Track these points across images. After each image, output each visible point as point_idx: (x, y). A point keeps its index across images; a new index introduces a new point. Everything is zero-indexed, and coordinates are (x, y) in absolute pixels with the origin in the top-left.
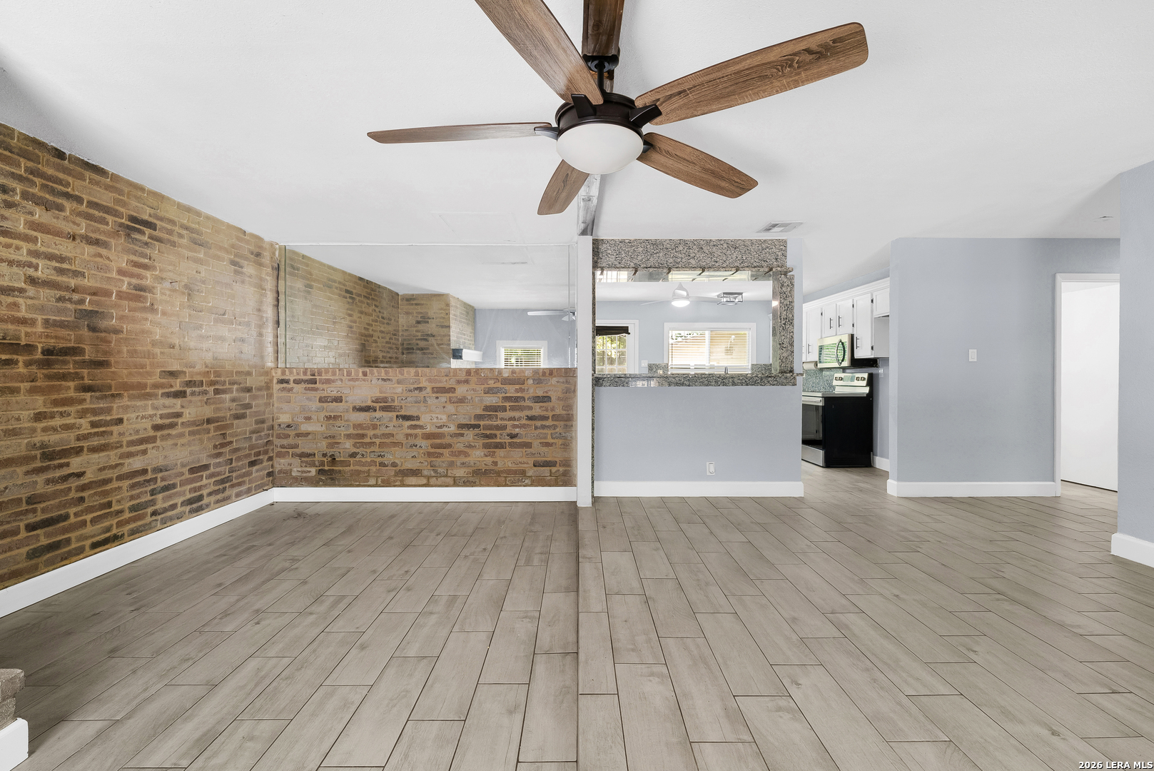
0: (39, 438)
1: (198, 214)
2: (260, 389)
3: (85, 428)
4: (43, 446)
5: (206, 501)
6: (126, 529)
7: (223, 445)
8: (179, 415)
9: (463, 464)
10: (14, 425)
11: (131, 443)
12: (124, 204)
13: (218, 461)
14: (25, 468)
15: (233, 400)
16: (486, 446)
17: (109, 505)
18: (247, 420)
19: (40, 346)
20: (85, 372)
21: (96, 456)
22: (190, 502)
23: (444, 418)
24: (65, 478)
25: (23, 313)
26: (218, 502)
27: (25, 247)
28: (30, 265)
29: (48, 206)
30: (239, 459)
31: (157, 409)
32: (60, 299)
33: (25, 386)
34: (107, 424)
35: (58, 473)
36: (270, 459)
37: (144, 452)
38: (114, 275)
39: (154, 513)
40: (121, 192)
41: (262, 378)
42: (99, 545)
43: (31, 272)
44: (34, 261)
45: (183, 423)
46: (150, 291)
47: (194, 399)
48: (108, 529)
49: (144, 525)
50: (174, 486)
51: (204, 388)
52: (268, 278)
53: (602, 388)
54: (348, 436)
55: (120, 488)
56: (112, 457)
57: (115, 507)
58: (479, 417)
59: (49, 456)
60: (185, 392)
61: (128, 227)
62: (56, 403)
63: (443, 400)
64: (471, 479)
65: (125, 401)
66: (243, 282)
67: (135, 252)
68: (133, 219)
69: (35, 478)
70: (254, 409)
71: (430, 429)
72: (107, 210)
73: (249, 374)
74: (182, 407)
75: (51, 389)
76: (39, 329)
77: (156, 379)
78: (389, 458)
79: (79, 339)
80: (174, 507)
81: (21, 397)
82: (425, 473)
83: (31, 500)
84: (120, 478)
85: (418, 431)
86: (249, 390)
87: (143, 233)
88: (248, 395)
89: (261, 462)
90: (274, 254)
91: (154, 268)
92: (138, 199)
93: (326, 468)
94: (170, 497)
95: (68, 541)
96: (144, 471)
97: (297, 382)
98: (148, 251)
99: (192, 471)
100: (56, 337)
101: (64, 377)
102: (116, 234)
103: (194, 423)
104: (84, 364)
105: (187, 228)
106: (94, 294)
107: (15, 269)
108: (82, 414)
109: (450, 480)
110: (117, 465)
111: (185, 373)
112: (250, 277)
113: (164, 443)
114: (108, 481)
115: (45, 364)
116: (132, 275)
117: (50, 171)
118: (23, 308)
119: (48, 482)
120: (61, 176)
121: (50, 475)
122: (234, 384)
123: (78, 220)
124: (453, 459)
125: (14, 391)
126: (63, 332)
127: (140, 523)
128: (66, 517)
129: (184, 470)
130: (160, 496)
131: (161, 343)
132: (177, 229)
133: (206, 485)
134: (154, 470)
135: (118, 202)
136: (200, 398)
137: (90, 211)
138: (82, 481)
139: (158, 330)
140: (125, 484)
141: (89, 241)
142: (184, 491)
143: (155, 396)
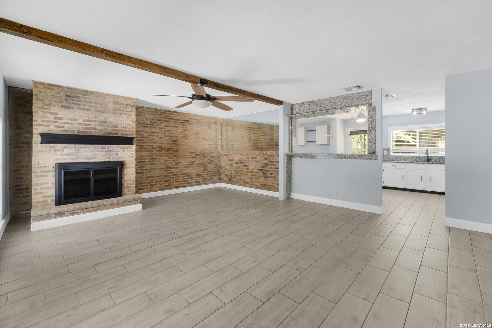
0: (166, 165)
1: (199, 116)
2: (216, 157)
3: (174, 164)
4: (167, 166)
5: (200, 183)
6: (182, 185)
7: (205, 170)
8: (194, 162)
9: (258, 182)
10: (162, 162)
11: (183, 167)
13: (204, 174)
14: (164, 170)
15: (208, 159)
16: (264, 177)
17: (178, 179)
18: (212, 164)
19: (166, 148)
20: (174, 153)
21: (176, 169)
22: (196, 182)
23: (254, 166)
24: (170, 173)
25: (164, 142)
26: (204, 183)
27: (164, 130)
28: (165, 133)
29: (167, 122)
30: (210, 174)
31: (188, 160)
32: (170, 139)
33: (164, 155)
34: (178, 163)
35: (169, 172)
36: (220, 175)
37: (186, 170)
38: (180, 133)
39: (188, 183)
40: (181, 115)
41: (217, 154)
42: (177, 187)
43: (165, 134)
44: (165, 132)
46: (187, 135)
47: (197, 158)
48: (178, 184)
49: (186, 185)
50: (192, 178)
51: (200, 156)
52: (219, 128)
53: (294, 159)
54: (234, 170)
55: (180, 176)
56: (179, 170)
57: (180, 180)
58: (262, 167)
59: (168, 168)
60: (195, 157)
62: (169, 158)
63: (254, 161)
64: (261, 187)
65: (182, 158)
66: (211, 130)
67: (184, 127)
68: (184, 120)
69: (165, 172)
70: (214, 162)
71: (251, 170)
72: (178, 120)
73: (213, 153)
75: (168, 156)
76: (166, 145)
77: (188, 154)
78: (242, 178)
79: (173, 146)
80: (192, 183)
81: (163, 157)
82: (250, 183)
83: (165, 176)
84: (181, 174)
85: (248, 170)
86: (213, 157)
87: (186, 123)
88: (212, 158)
89: (217, 175)
90: (221, 121)
91: (188, 130)
92: (184, 116)
93: (230, 179)
94: (192, 180)
95: (171, 185)
96: (186, 174)
97: (225, 155)
98: (187, 127)
99: (197, 175)
100: (169, 146)
101: (170, 154)
102: (180, 124)
103: (197, 164)
104: (174, 151)
105: (196, 120)
106: (176, 137)
107: (162, 134)
108: (173, 161)
109: (255, 186)
110: (180, 172)
111: (195, 153)
112: (213, 128)
113: (190, 168)
114: (178, 175)
115: (167, 151)
116: (183, 132)
117: (168, 115)
118: (164, 141)
119: (167, 173)
120: (170, 115)
122: (208, 155)
123: (173, 123)
124: (256, 180)
125: (162, 156)
126: (170, 145)
127: (185, 185)
128: (170, 180)
129: (195, 175)
130: (189, 180)
131: (190, 146)
132: (194, 120)
133: (201, 179)
134: (188, 174)
135: (180, 118)
136: (199, 158)
137: (175, 121)
138: (173, 174)
139: (189, 143)
140: (182, 176)
141: (175, 127)
142: (195, 179)
143: (188, 158)
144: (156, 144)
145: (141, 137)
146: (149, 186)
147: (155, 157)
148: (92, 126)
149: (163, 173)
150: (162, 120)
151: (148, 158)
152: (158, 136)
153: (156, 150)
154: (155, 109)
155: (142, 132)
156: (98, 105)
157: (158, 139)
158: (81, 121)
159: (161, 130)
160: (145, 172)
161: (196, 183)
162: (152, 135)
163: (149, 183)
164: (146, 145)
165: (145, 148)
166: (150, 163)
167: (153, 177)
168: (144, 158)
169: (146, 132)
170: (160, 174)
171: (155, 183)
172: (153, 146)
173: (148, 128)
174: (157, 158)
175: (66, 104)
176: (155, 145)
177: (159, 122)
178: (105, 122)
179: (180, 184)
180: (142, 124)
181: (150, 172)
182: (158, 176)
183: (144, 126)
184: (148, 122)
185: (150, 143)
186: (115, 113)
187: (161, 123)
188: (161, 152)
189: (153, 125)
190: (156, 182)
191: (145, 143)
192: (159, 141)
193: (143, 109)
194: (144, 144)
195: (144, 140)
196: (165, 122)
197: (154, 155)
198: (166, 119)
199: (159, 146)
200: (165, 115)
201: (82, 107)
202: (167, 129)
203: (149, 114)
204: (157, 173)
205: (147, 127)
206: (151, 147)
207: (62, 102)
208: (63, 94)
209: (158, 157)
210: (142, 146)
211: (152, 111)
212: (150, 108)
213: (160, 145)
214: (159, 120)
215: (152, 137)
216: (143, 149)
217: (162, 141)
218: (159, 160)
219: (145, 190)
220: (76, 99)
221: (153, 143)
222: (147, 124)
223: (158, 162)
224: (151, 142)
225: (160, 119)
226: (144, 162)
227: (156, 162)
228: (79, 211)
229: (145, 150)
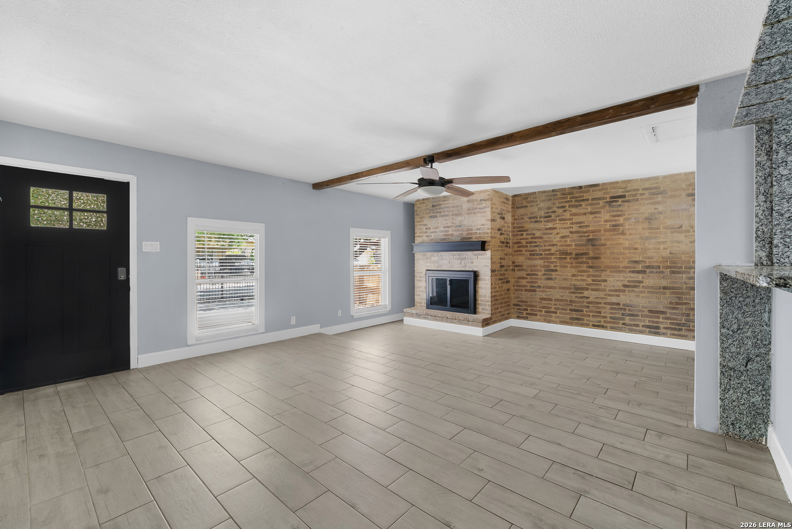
0: (573, 282)
1: (656, 178)
3: (590, 281)
4: (574, 285)
5: (662, 330)
6: (609, 325)
7: (677, 303)
8: (640, 282)
10: (566, 277)
11: (611, 290)
12: (608, 193)
13: (674, 311)
14: (569, 291)
17: (600, 312)
19: (574, 253)
20: (590, 261)
21: (594, 292)
22: (649, 327)
24: (582, 298)
25: (569, 243)
26: (674, 335)
27: (569, 222)
28: (570, 227)
29: (576, 206)
31: (626, 277)
32: (581, 236)
33: (569, 265)
34: (599, 281)
35: (579, 295)
37: (618, 296)
38: (603, 223)
39: (623, 324)
40: (607, 189)
42: (595, 326)
43: (571, 229)
44: (572, 226)
45: (643, 286)
46: (622, 226)
47: (651, 275)
48: (600, 322)
49: (619, 327)
50: (637, 316)
51: (661, 269)
55: (605, 308)
56: (602, 294)
57: (603, 314)
59: (577, 289)
60: (645, 271)
61: (610, 202)
62: (579, 271)
65: (608, 272)
67: (613, 211)
68: (613, 197)
69: (572, 295)
72: (599, 199)
74: (643, 278)
75: (577, 267)
76: (574, 247)
77: (626, 264)
79: (588, 249)
80: (637, 325)
81: (569, 269)
83: (571, 301)
84: (605, 303)
87: (618, 201)
91: (624, 215)
92: (614, 188)
94: (634, 320)
95: (584, 320)
96: (618, 304)
98: (621, 208)
99: (650, 311)
100: (579, 250)
101: (582, 263)
102: (604, 207)
103: (652, 287)
104: (589, 258)
105: (646, 189)
106: (593, 232)
107: (566, 230)
108: (589, 276)
110: (603, 298)
111: (646, 261)
113: (630, 294)
114: (601, 303)
115: (576, 258)
116: (611, 221)
117: (577, 195)
118: (568, 241)
119: (576, 297)
120: (581, 194)
121: (577, 295)
123: (587, 207)
125: (566, 267)
126: (581, 248)
127: (615, 325)
128: (582, 311)
129: (645, 310)
130: (628, 318)
131: (629, 248)
132: (641, 192)
133: (663, 322)
134: (624, 305)
135: (604, 194)
136: (657, 275)
137: (592, 202)
138: (588, 300)
139: (627, 242)
140: (609, 306)
141: (591, 213)
142: (644, 320)
143: (625, 272)
144: (556, 246)
145: (532, 238)
146: (543, 312)
147: (553, 268)
148: (450, 233)
149: (567, 295)
150: (566, 206)
151: (543, 269)
152: (558, 234)
153: (554, 257)
154: (553, 191)
155: (533, 230)
156: (454, 209)
157: (558, 239)
158: (442, 229)
159: (564, 224)
160: (537, 290)
161: (648, 330)
162: (548, 234)
163: (543, 307)
164: (540, 250)
165: (538, 255)
166: (546, 277)
167: (550, 300)
168: (537, 268)
169: (539, 230)
170: (562, 296)
171: (553, 310)
172: (550, 250)
173: (543, 223)
174: (556, 270)
175: (432, 214)
176: (553, 249)
177: (561, 210)
178: (460, 226)
179: (605, 322)
180: (533, 218)
181: (546, 291)
182: (558, 300)
183: (536, 222)
184: (542, 213)
185: (545, 246)
186: (469, 214)
187: (565, 211)
188: (564, 261)
189: (549, 217)
190: (555, 308)
191: (537, 246)
192: (560, 241)
193: (534, 196)
194: (537, 249)
195: (536, 242)
196: (570, 209)
197: (552, 265)
198: (573, 203)
199: (560, 250)
200: (571, 196)
201: (442, 214)
202: (576, 219)
203: (543, 201)
204: (556, 294)
205: (541, 222)
206: (547, 252)
207: (430, 213)
208: (430, 206)
209: (558, 268)
210: (534, 251)
211: (548, 196)
212: (544, 192)
213: (561, 248)
214: (561, 207)
215: (549, 236)
216: (534, 255)
217: (566, 241)
218: (560, 273)
219: (538, 317)
220: (439, 207)
221: (550, 245)
222: (540, 217)
223: (558, 277)
224: (547, 244)
225: (563, 205)
226: (537, 275)
227: (556, 276)
228: (429, 317)
229: (537, 257)
